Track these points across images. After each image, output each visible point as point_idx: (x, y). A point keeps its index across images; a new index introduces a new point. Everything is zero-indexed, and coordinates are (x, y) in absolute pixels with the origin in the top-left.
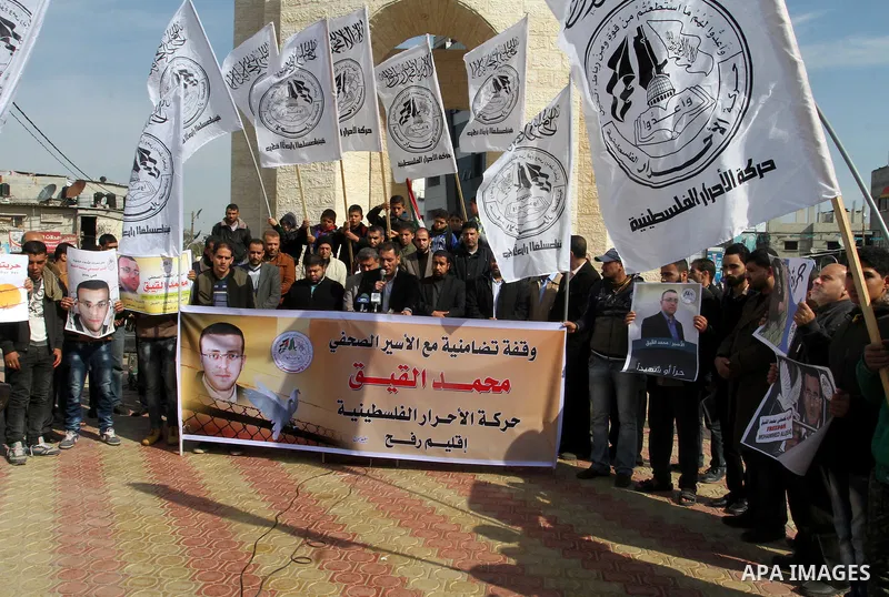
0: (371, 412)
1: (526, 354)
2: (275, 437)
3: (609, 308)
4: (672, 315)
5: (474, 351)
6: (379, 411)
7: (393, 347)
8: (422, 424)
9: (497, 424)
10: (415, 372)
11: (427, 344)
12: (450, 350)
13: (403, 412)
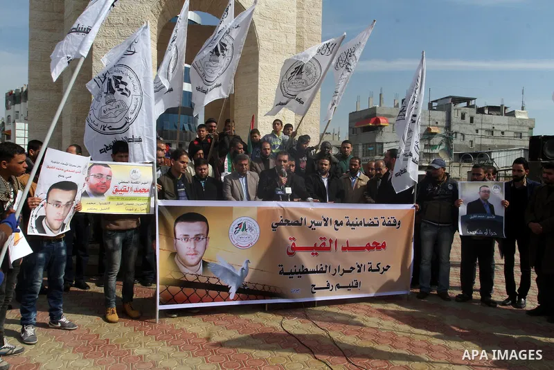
0: (301, 271)
1: (395, 225)
2: (232, 297)
3: (437, 195)
4: (486, 200)
5: (365, 225)
6: (307, 269)
7: (316, 225)
8: (334, 275)
9: (378, 270)
10: (331, 241)
11: (336, 222)
12: (351, 225)
13: (322, 268)
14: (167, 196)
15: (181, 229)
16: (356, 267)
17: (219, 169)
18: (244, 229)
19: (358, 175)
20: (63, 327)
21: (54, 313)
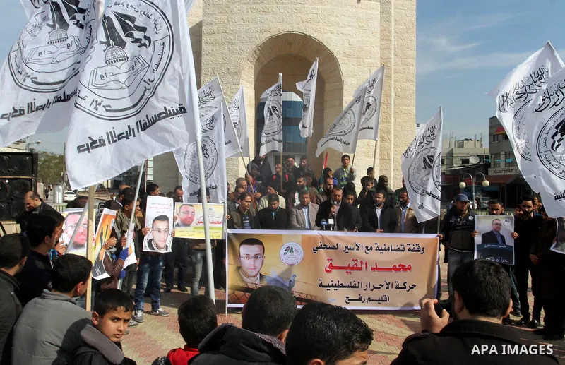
0: (337, 285)
1: (420, 251)
3: (459, 226)
4: (498, 232)
5: (392, 250)
6: (342, 284)
7: (349, 249)
8: (365, 290)
9: (405, 288)
11: (367, 247)
12: (379, 250)
13: (355, 284)
14: (236, 226)
15: (244, 250)
16: (384, 284)
17: (290, 201)
18: (292, 251)
19: (408, 206)
20: (160, 314)
21: (155, 304)
